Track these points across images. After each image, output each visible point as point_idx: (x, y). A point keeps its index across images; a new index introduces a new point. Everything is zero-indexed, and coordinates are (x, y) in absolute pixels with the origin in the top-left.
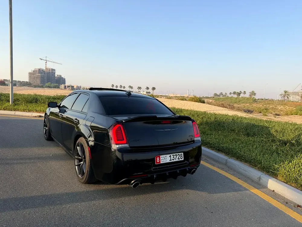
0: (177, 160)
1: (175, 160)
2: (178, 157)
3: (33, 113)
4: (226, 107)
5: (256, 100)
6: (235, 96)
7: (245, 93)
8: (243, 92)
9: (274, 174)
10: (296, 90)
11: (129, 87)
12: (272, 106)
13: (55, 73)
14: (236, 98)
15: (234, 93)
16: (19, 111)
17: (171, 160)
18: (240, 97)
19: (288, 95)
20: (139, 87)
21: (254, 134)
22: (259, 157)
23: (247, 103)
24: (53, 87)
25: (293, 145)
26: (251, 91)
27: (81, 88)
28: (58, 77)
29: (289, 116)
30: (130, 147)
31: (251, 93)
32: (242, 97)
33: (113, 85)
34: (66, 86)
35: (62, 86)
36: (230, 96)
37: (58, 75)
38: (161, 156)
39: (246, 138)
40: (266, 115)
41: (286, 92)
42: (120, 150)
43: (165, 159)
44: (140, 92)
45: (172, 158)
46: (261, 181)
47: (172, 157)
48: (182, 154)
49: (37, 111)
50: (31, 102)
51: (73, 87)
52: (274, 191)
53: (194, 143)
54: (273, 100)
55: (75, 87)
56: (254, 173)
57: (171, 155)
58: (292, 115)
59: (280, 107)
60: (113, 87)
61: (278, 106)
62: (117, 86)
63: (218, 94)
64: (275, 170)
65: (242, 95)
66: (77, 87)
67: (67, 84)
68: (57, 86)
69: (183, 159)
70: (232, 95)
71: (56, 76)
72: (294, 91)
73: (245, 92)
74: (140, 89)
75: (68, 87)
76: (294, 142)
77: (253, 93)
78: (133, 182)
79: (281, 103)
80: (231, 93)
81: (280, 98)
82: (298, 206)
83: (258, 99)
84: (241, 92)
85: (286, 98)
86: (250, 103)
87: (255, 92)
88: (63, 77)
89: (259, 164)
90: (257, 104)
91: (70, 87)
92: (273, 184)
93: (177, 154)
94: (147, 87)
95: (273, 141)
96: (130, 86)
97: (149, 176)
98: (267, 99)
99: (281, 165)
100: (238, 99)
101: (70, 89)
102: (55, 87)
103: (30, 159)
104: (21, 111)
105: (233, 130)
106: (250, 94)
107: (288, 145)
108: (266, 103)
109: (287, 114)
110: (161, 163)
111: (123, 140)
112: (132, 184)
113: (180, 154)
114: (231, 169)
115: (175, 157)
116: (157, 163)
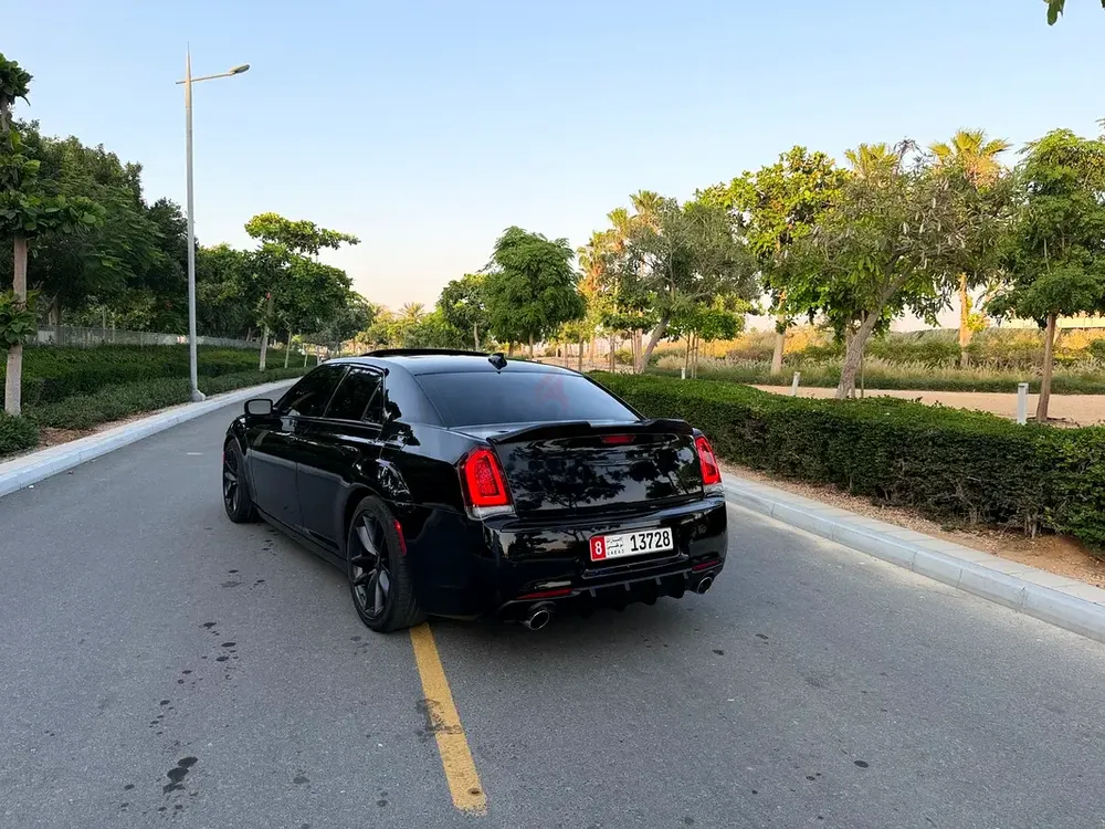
0: (654, 549)
1: (647, 550)
17: (636, 549)
30: (519, 514)
38: (606, 538)
43: (619, 545)
45: (639, 544)
47: (638, 540)
48: (669, 530)
57: (637, 534)
69: (671, 547)
93: (654, 532)
97: (576, 593)
110: (607, 557)
111: (497, 494)
113: (661, 531)
115: (647, 540)
116: (596, 556)
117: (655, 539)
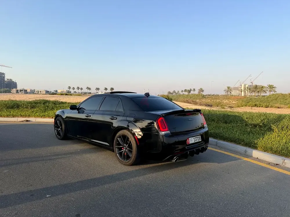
0: (198, 141)
1: (197, 141)
2: (198, 139)
3: (19, 118)
4: (190, 103)
5: (205, 96)
6: (186, 93)
7: (195, 91)
8: (192, 89)
9: (255, 147)
10: (236, 86)
11: (86, 88)
12: (218, 101)
13: (4, 77)
14: (187, 95)
15: (185, 91)
16: (2, 117)
17: (195, 141)
18: (190, 94)
19: (230, 90)
20: (97, 88)
21: (231, 122)
22: (241, 137)
23: (197, 99)
24: (4, 92)
25: (261, 126)
26: (199, 88)
27: (34, 91)
28: (8, 81)
29: (241, 108)
30: (171, 133)
31: (200, 90)
32: (192, 94)
33: (69, 87)
34: (18, 90)
35: (14, 90)
36: (181, 93)
37: (8, 79)
38: (189, 139)
39: (225, 125)
40: (224, 108)
41: (228, 88)
42: (166, 135)
43: (192, 140)
44: (98, 93)
45: (195, 140)
46: (247, 153)
47: (195, 138)
48: (200, 136)
49: (21, 116)
50: (12, 108)
51: (26, 90)
52: (258, 158)
53: (204, 129)
54: (218, 95)
55: (29, 91)
56: (241, 148)
57: (194, 137)
58: (243, 106)
59: (225, 101)
60: (70, 89)
61: (223, 100)
62: (74, 88)
63: (172, 92)
64: (255, 144)
65: (192, 92)
66: (30, 90)
67: (19, 88)
68: (7, 90)
69: (201, 140)
70: (184, 92)
71: (6, 80)
72: (235, 86)
73: (194, 89)
74: (98, 90)
75: (21, 91)
76: (261, 124)
77: (201, 90)
78: (175, 158)
79: (226, 97)
80: (182, 91)
81: (224, 93)
82: (277, 164)
83: (206, 95)
84: (191, 89)
85: (229, 93)
86: (200, 99)
87: (203, 89)
88: (15, 81)
89: (242, 142)
90: (206, 99)
91: (23, 91)
92: (256, 153)
93: (198, 137)
94: (105, 88)
95: (246, 125)
96: (88, 87)
97: (185, 152)
98: (213, 95)
99: (258, 141)
100: (189, 96)
101: (23, 93)
102: (5, 92)
103: (64, 154)
104: (5, 117)
105: (213, 120)
106: (198, 91)
107: (258, 127)
108: (213, 98)
109: (238, 107)
110: (190, 143)
111: (166, 128)
112: (174, 160)
113: (199, 136)
114: (221, 148)
115: (197, 139)
116: (188, 143)
117: (198, 138)
